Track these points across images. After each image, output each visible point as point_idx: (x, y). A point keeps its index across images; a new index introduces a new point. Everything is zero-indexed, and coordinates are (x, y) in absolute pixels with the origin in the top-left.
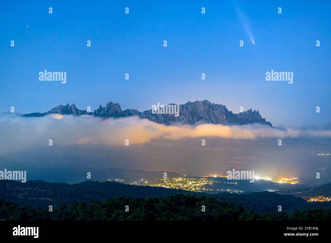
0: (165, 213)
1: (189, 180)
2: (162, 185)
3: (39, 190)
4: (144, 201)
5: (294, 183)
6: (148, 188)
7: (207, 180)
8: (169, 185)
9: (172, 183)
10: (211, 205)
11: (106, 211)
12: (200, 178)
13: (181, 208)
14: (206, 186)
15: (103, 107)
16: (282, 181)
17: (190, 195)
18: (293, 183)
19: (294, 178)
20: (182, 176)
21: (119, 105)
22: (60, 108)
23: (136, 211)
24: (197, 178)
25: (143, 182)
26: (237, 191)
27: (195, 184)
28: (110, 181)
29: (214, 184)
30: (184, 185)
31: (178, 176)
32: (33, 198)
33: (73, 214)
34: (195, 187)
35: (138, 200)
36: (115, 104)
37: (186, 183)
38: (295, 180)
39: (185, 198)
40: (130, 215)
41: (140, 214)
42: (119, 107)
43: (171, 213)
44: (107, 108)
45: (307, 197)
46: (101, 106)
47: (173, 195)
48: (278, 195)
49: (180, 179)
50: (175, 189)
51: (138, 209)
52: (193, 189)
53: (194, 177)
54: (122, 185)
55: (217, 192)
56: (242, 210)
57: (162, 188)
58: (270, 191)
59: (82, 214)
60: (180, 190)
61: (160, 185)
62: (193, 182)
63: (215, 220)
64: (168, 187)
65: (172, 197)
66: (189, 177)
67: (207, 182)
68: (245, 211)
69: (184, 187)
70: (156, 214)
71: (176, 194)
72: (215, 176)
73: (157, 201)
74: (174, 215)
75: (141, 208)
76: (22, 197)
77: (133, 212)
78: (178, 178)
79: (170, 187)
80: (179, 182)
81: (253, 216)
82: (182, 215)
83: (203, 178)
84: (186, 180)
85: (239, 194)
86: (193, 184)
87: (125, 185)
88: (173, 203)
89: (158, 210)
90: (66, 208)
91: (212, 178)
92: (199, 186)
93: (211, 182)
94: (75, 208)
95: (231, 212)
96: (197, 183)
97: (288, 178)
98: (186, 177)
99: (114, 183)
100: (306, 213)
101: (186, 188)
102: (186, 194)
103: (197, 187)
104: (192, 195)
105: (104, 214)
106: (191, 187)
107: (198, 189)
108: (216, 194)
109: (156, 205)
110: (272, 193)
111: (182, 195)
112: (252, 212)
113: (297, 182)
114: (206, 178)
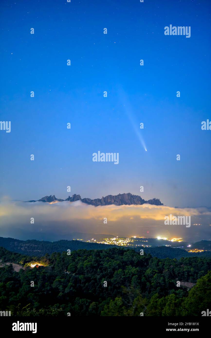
0: (106, 259)
1: (120, 239)
2: (104, 242)
3: (34, 246)
4: (94, 251)
5: (181, 241)
6: (96, 244)
7: (130, 239)
8: (109, 242)
9: (110, 241)
10: (133, 254)
11: (72, 257)
12: (126, 238)
13: (115, 256)
14: (130, 243)
15: (70, 197)
16: (173, 240)
17: (120, 248)
18: (179, 241)
19: (180, 238)
20: (115, 237)
21: (80, 196)
22: (47, 198)
23: (90, 258)
24: (125, 238)
25: (93, 241)
26: (147, 246)
27: (123, 241)
28: (74, 240)
29: (135, 241)
30: (117, 242)
31: (113, 237)
32: (30, 250)
33: (53, 260)
34: (123, 243)
35: (91, 251)
36: (77, 195)
37: (118, 241)
38: (181, 239)
39: (118, 250)
40: (86, 260)
41: (92, 259)
42: (80, 197)
43: (110, 259)
44: (73, 197)
45: (188, 249)
46: (69, 196)
47: (111, 248)
48: (171, 248)
49: (114, 239)
50: (112, 244)
51: (91, 256)
52: (122, 245)
53: (123, 238)
54: (81, 242)
55: (136, 246)
56: (151, 257)
57: (104, 244)
58: (167, 246)
59: (58, 260)
60: (115, 245)
61: (103, 242)
62: (122, 240)
63: (135, 263)
64: (108, 244)
65: (110, 249)
66: (120, 238)
67: (130, 241)
68: (152, 258)
69: (116, 243)
70: (101, 260)
71: (112, 248)
72: (135, 237)
73: (101, 251)
74: (112, 260)
75: (92, 256)
76: (24, 250)
77: (88, 258)
78: (113, 238)
79: (109, 243)
80: (114, 241)
81: (157, 260)
82: (116, 260)
83: (128, 238)
84: (118, 240)
85: (149, 248)
86: (122, 242)
87: (83, 242)
88: (111, 253)
89: (102, 257)
90: (49, 256)
91: (133, 238)
92: (126, 243)
93: (133, 240)
94: (54, 256)
95: (144, 258)
96: (124, 241)
97: (177, 238)
98: (118, 238)
99: (76, 241)
100: (188, 259)
101: (119, 244)
102: (118, 248)
103: (125, 244)
104: (121, 248)
105: (71, 260)
106: (121, 243)
107: (125, 245)
108: (135, 248)
109: (101, 254)
110: (168, 247)
111: (116, 248)
112: (157, 258)
113: (182, 241)
114: (130, 238)
